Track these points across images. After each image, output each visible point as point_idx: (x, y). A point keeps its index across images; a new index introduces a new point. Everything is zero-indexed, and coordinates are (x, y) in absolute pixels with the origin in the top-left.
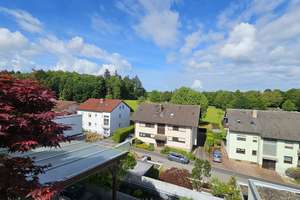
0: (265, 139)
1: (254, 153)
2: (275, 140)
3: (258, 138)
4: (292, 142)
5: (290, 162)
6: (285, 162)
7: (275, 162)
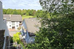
0: (12, 22)
1: (10, 26)
2: (14, 22)
3: (11, 22)
4: (18, 22)
5: (18, 26)
6: (17, 26)
7: (15, 27)
